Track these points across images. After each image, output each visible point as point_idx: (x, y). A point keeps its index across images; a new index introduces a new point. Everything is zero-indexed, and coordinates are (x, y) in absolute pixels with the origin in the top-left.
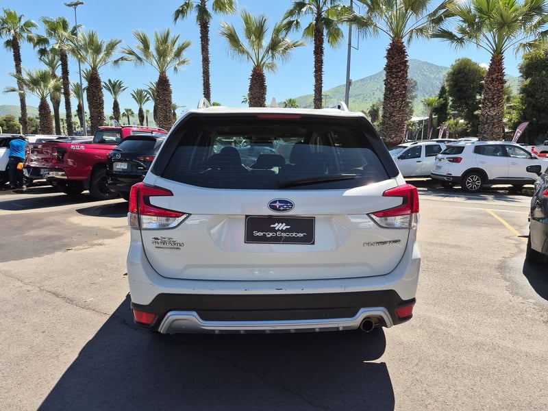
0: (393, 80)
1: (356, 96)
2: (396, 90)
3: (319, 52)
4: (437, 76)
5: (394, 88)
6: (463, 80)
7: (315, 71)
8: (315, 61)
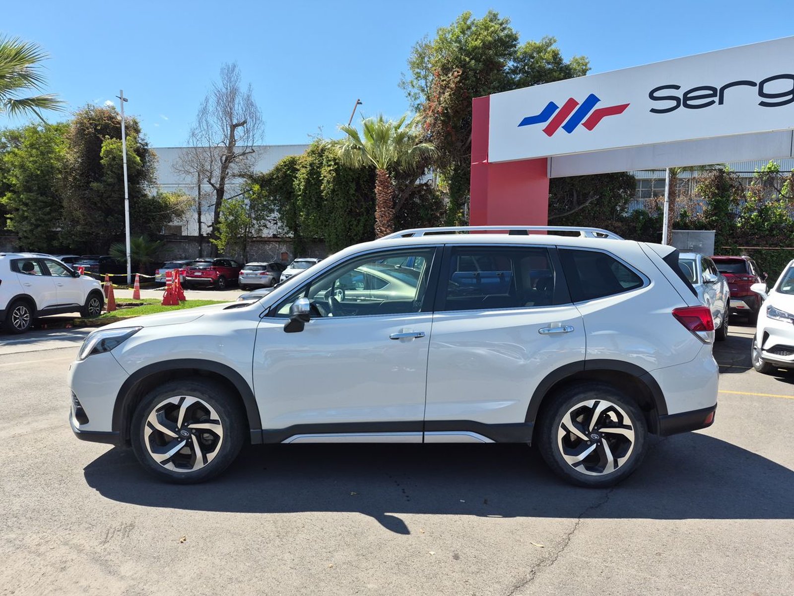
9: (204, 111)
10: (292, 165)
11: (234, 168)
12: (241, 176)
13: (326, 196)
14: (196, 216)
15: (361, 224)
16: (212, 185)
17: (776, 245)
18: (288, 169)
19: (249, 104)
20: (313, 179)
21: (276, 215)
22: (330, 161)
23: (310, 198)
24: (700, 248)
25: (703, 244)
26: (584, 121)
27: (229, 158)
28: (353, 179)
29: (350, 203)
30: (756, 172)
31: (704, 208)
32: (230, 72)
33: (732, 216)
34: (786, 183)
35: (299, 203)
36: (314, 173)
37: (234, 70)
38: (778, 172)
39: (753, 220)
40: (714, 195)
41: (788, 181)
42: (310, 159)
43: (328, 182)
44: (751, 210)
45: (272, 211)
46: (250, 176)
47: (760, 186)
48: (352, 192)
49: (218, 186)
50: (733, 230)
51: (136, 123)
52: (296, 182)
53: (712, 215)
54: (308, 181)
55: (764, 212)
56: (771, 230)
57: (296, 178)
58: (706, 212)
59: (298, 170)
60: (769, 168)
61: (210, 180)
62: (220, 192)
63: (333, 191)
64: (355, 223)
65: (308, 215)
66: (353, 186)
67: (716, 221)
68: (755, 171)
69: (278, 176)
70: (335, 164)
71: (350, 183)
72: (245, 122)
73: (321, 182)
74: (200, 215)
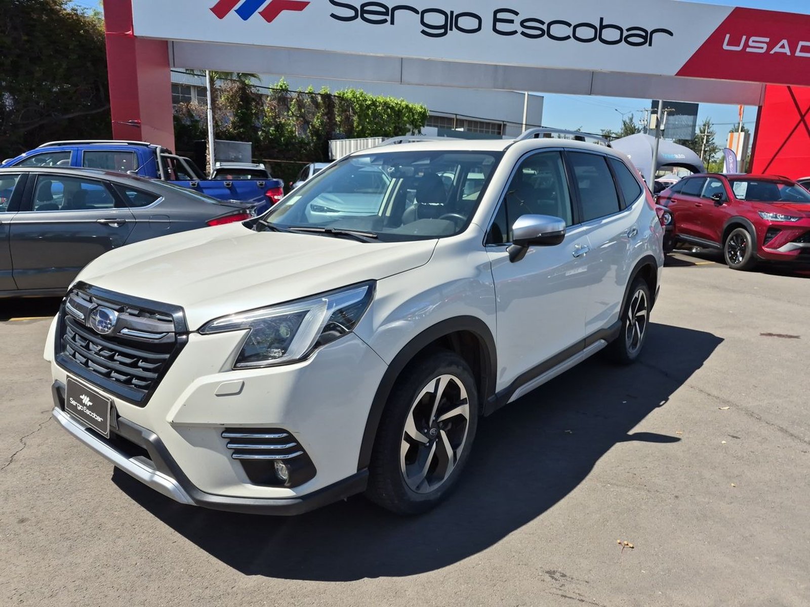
17: (291, 159)
24: (239, 159)
25: (242, 156)
26: (261, 9)
30: (271, 89)
31: (231, 119)
33: (256, 129)
34: (293, 103)
38: (287, 90)
39: (272, 135)
40: (240, 106)
41: (294, 100)
44: (269, 125)
47: (274, 103)
50: (258, 143)
53: (240, 127)
55: (280, 127)
56: (287, 145)
58: (233, 123)
60: (281, 86)
67: (243, 133)
68: (270, 87)
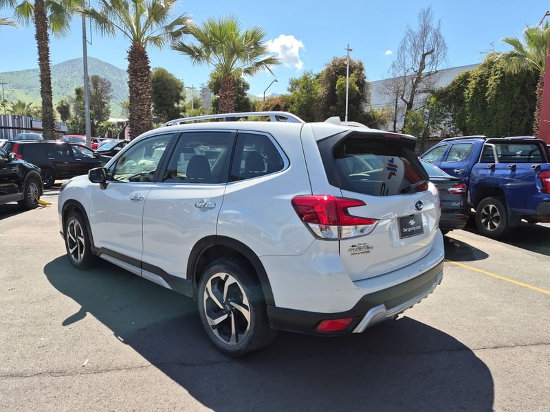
0: (139, 84)
1: (28, 87)
2: (142, 94)
3: (42, 38)
4: (119, 79)
5: (140, 92)
6: (162, 88)
7: (40, 59)
8: (39, 47)
9: (403, 48)
10: (465, 79)
11: (421, 86)
12: (425, 92)
13: (490, 101)
14: (393, 123)
15: (524, 123)
16: (404, 101)
18: (462, 82)
19: (437, 36)
20: (481, 88)
21: (450, 119)
22: (497, 71)
23: (477, 104)
27: (419, 80)
28: (518, 84)
29: (514, 105)
32: (425, 15)
35: (467, 109)
36: (482, 82)
37: (428, 12)
42: (480, 72)
43: (493, 89)
45: (445, 117)
46: (432, 92)
48: (516, 95)
49: (408, 100)
51: (361, 64)
52: (467, 92)
54: (476, 90)
57: (467, 88)
59: (469, 82)
61: (402, 97)
62: (410, 105)
63: (497, 96)
64: (517, 123)
65: (473, 117)
66: (518, 90)
69: (453, 89)
70: (501, 73)
71: (515, 88)
72: (432, 51)
73: (486, 89)
74: (395, 122)
